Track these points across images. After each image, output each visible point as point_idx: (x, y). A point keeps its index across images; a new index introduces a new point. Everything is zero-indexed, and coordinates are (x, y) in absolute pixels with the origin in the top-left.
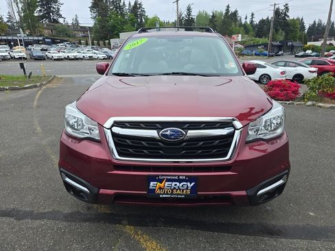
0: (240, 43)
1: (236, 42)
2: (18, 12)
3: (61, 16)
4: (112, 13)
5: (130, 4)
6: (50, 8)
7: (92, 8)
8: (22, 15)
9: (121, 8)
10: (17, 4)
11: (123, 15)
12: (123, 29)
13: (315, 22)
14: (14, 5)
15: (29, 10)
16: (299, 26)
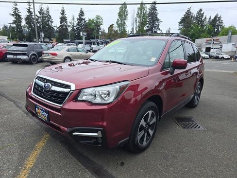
2: (136, 28)
3: (159, 29)
4: (194, 26)
5: (210, 18)
6: (154, 24)
7: (180, 23)
8: (137, 29)
9: (202, 21)
10: (136, 23)
11: (202, 26)
12: (200, 36)
14: (135, 23)
15: (142, 26)
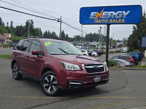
0: (10, 39)
1: (7, 38)
13: (46, 31)
16: (39, 32)
